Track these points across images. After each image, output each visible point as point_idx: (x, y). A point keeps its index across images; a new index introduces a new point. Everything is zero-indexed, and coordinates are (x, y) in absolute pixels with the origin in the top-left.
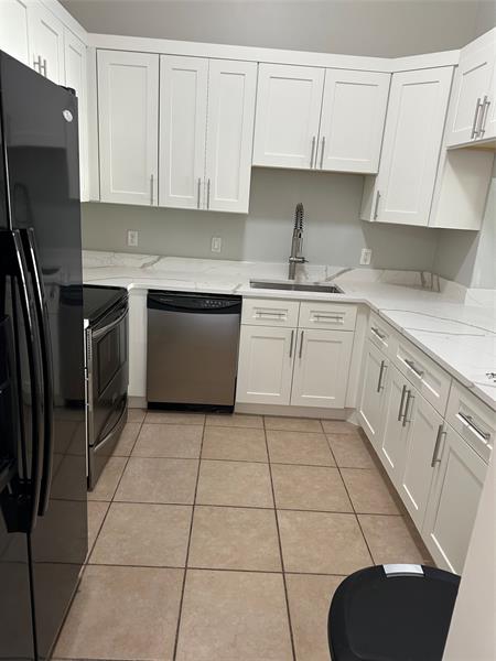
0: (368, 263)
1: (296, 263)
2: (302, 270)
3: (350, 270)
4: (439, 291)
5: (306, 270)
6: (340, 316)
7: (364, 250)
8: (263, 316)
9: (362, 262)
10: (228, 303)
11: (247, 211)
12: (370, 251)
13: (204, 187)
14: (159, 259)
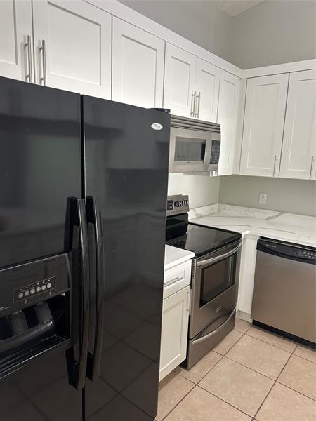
14: (280, 215)
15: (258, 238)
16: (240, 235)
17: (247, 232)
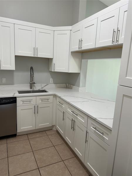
0: (52, 82)
1: (32, 84)
2: (34, 86)
3: (48, 85)
4: (71, 89)
5: (35, 86)
6: (48, 99)
7: (51, 79)
8: (24, 103)
11: (15, 69)
12: (52, 79)
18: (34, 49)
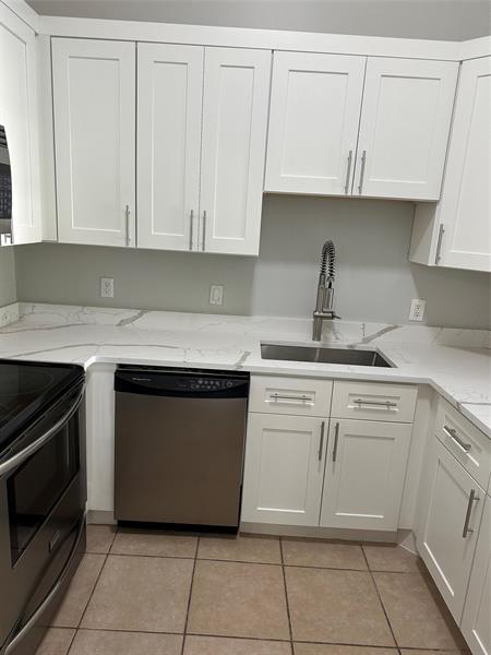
0: (420, 318)
1: (323, 318)
2: (331, 327)
3: (396, 327)
5: (336, 328)
7: (415, 302)
8: (279, 401)
9: (412, 317)
10: (230, 384)
11: (256, 252)
12: (423, 303)
13: (197, 221)
14: (141, 315)
15: (115, 368)
16: (80, 369)
17: (93, 360)
18: (350, 159)
